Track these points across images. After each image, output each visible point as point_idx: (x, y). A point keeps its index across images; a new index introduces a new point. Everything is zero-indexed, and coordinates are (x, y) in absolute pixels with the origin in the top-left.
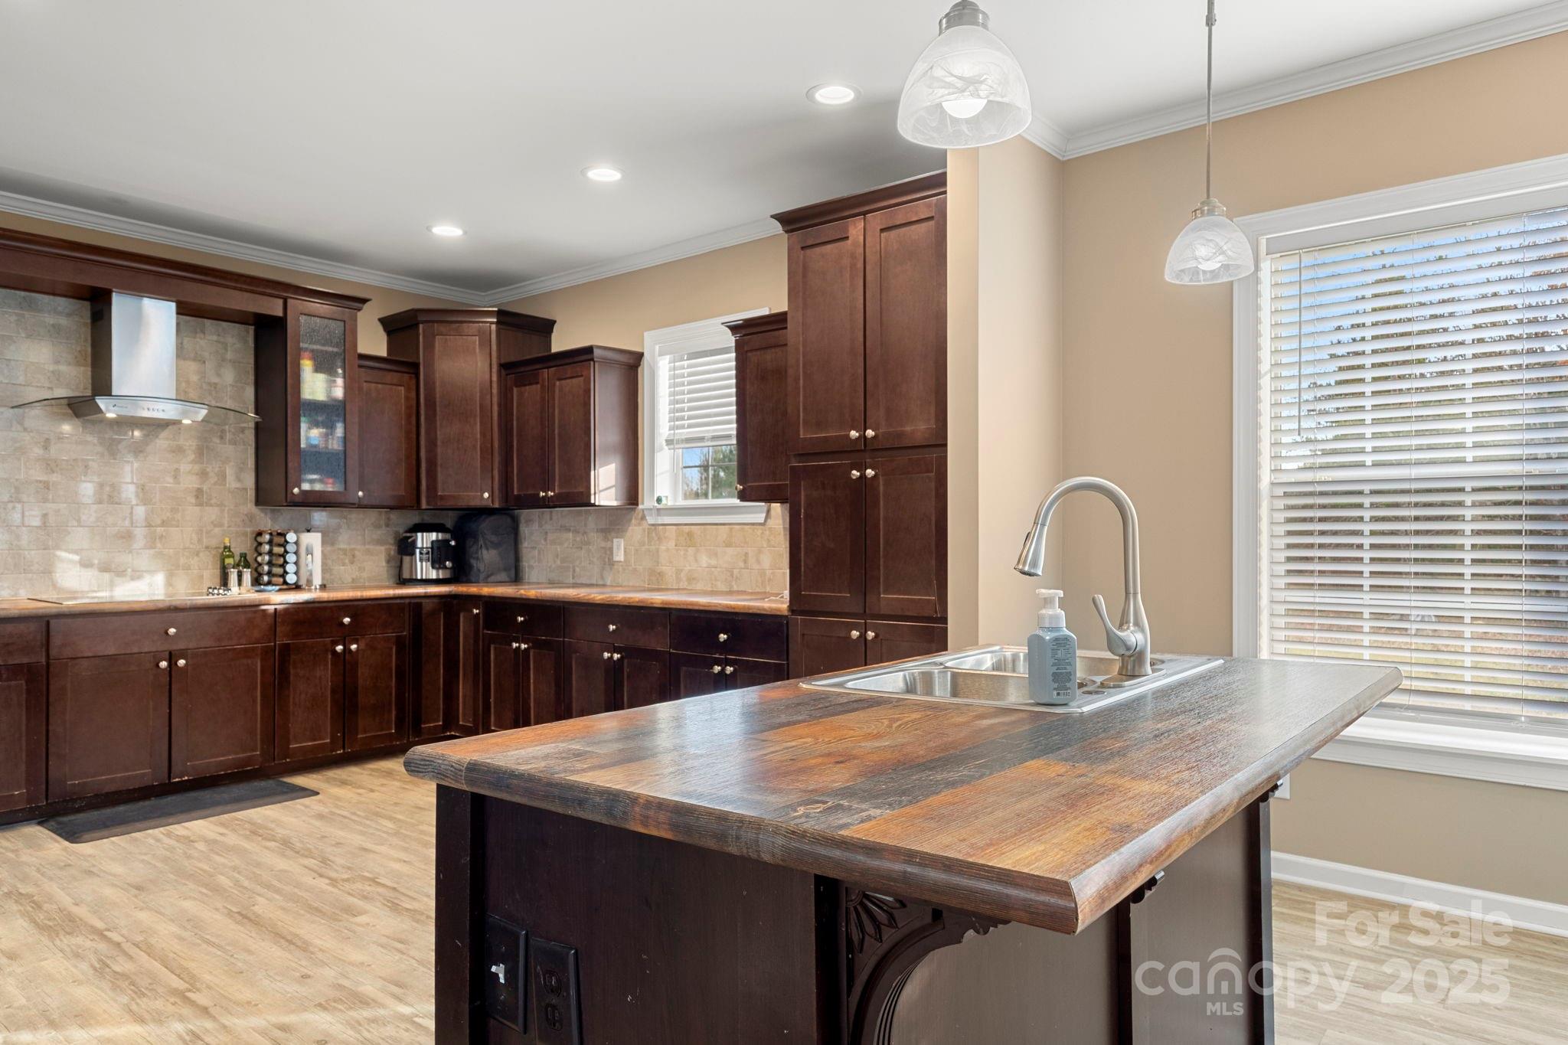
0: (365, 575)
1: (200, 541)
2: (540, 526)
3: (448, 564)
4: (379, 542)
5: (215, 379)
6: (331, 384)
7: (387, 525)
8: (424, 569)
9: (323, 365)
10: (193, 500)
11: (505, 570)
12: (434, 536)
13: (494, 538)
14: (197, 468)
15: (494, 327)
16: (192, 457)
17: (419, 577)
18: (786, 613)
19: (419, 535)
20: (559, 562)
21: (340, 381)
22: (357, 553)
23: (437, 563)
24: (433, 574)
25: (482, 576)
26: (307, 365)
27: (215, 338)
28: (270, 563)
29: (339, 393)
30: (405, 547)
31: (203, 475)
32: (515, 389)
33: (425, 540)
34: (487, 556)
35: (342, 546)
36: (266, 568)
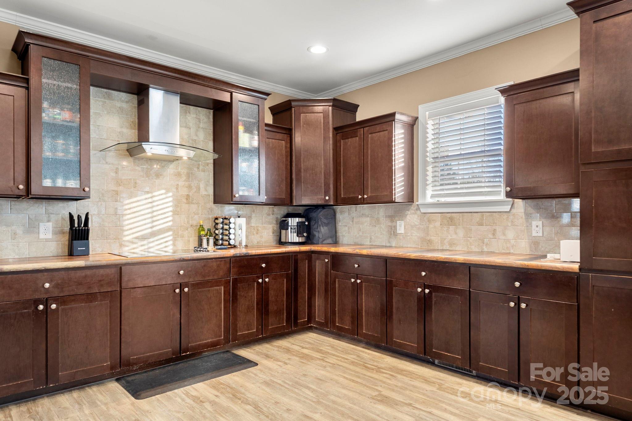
0: (263, 240)
1: (188, 222)
2: (349, 214)
3: (304, 234)
4: (270, 223)
5: (195, 138)
6: (251, 139)
7: (273, 214)
8: (293, 237)
9: (248, 130)
10: (185, 201)
11: (331, 237)
12: (297, 220)
13: (325, 221)
14: (187, 183)
15: (330, 108)
16: (184, 178)
17: (290, 241)
18: (577, 271)
19: (290, 219)
20: (361, 234)
21: (256, 137)
22: (259, 229)
23: (299, 234)
24: (297, 239)
25: (321, 240)
26: (241, 129)
27: (195, 116)
28: (222, 234)
29: (256, 144)
30: (283, 225)
31: (190, 187)
32: (342, 141)
33: (293, 222)
34: (322, 231)
35: (253, 225)
36: (221, 236)
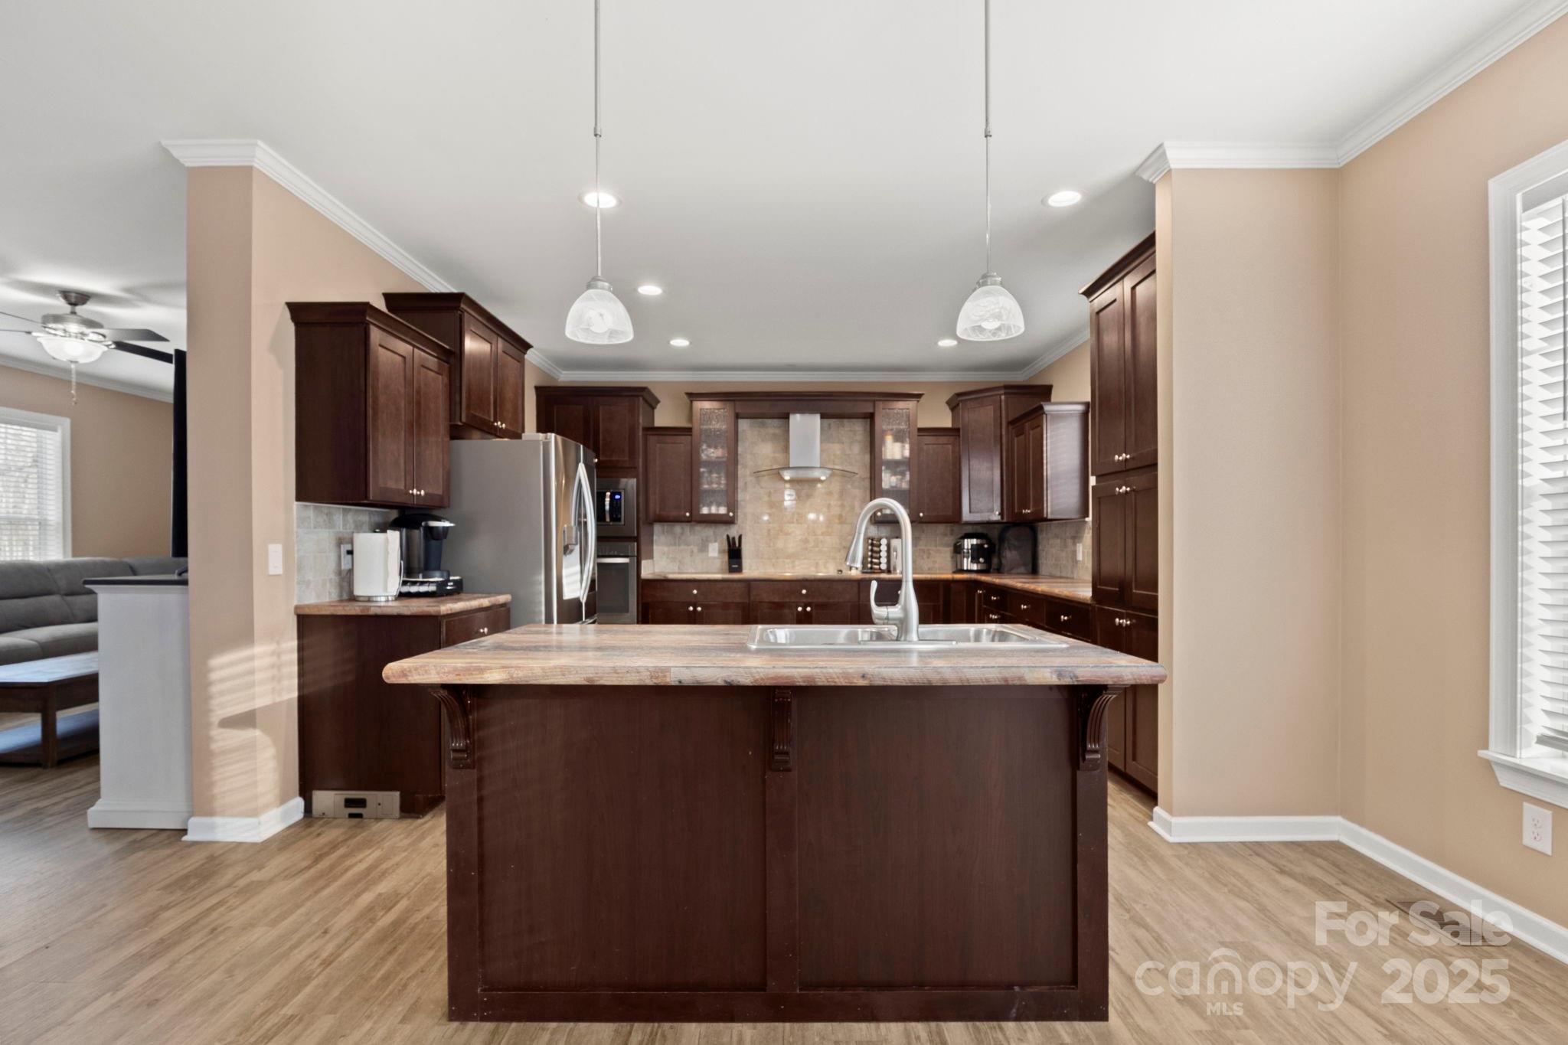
0: (937, 566)
1: (841, 543)
2: (1046, 534)
3: (981, 560)
4: (947, 545)
5: (848, 452)
6: (903, 448)
7: (952, 534)
8: (968, 564)
9: (899, 438)
10: (837, 521)
11: (1025, 565)
12: (974, 541)
13: (1016, 543)
14: (839, 503)
15: (1003, 397)
16: (836, 496)
17: (965, 568)
18: (1089, 602)
19: (966, 540)
20: (1054, 561)
21: (907, 446)
22: (931, 552)
23: (975, 560)
24: (975, 567)
25: (1006, 569)
26: (889, 439)
27: (849, 429)
28: (872, 557)
29: (907, 453)
30: (958, 549)
31: (842, 506)
32: (1016, 439)
33: (968, 543)
36: (869, 559)
